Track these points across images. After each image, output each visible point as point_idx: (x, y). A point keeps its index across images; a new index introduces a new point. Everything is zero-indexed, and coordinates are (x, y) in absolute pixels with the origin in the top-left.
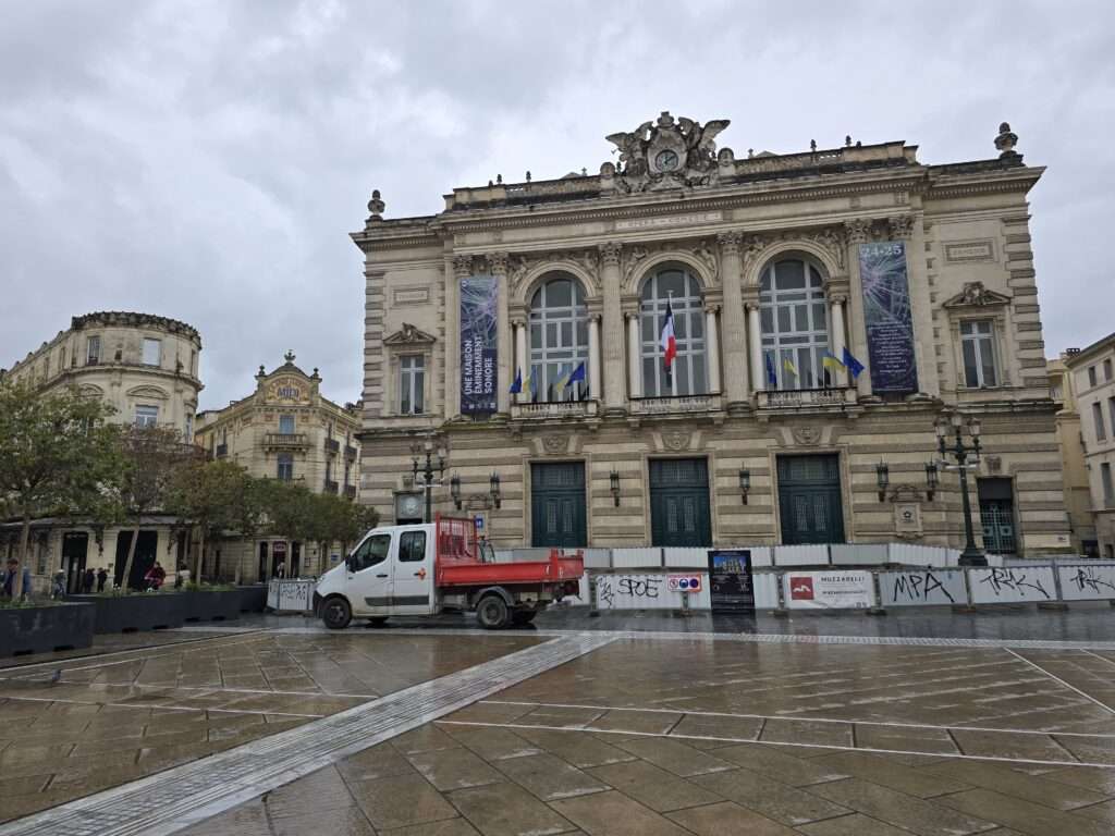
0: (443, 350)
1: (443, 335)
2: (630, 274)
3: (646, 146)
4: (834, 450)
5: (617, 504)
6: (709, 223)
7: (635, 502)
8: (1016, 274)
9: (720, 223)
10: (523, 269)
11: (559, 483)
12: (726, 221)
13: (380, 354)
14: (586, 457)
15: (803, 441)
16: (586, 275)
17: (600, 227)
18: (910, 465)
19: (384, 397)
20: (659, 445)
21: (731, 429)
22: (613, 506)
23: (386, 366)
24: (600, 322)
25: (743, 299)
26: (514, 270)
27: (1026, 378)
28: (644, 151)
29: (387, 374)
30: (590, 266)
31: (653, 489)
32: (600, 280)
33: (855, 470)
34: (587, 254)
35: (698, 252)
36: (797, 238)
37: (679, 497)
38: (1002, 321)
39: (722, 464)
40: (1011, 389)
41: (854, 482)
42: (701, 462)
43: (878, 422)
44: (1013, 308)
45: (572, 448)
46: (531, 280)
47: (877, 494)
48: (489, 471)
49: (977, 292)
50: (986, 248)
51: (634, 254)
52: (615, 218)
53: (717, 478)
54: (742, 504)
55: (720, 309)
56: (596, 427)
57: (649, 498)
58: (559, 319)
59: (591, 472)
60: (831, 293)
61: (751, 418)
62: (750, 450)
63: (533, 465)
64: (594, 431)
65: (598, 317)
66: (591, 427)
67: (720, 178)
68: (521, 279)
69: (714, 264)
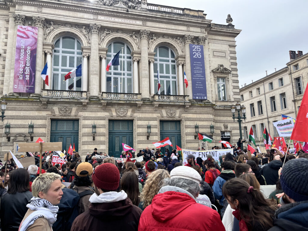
1: (5, 53)
2: (103, 39)
4: (180, 119)
5: (94, 139)
6: (136, 25)
7: (102, 139)
9: (141, 26)
10: (52, 28)
11: (65, 129)
12: (143, 25)
14: (80, 118)
15: (170, 115)
16: (83, 37)
17: (91, 16)
18: (204, 126)
20: (114, 114)
21: (143, 109)
22: (92, 140)
24: (88, 58)
25: (149, 58)
26: (47, 28)
27: (235, 98)
30: (85, 33)
31: (110, 133)
32: (89, 40)
33: (187, 127)
34: (84, 27)
35: (131, 36)
36: (168, 38)
37: (121, 136)
38: (229, 78)
39: (140, 123)
40: (231, 102)
41: (186, 131)
42: (130, 122)
43: (195, 109)
44: (231, 75)
45: (73, 113)
46: (56, 34)
47: (194, 136)
48: (28, 122)
49: (222, 68)
50: (224, 53)
51: (105, 31)
52: (98, 14)
53: (136, 128)
54: (147, 140)
55: (139, 60)
56: (86, 104)
57: (108, 137)
58: (68, 55)
59: (82, 124)
60: (179, 61)
61: (152, 105)
62: (151, 118)
63: (52, 120)
64: (85, 106)
65: (88, 55)
66: (83, 104)
67: (142, 8)
68: (50, 32)
69: (138, 43)
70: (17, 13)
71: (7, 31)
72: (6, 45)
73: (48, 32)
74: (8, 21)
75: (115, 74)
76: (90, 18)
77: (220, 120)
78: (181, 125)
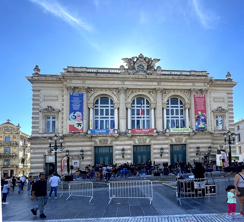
0: (63, 114)
1: (63, 110)
2: (129, 96)
3: (134, 63)
4: (185, 143)
6: (154, 85)
7: (129, 157)
8: (229, 106)
9: (157, 85)
10: (92, 92)
11: (104, 152)
13: (39, 114)
14: (113, 145)
15: (178, 141)
16: (115, 96)
18: (204, 147)
19: (40, 127)
20: (137, 142)
21: (158, 138)
22: (122, 158)
23: (41, 118)
24: (118, 109)
25: (162, 106)
28: (134, 64)
29: (42, 121)
30: (116, 94)
31: (134, 153)
32: (119, 98)
33: (190, 148)
34: (115, 90)
35: (149, 93)
36: (178, 92)
37: (142, 155)
38: (226, 116)
39: (155, 147)
41: (191, 151)
42: (149, 146)
43: (197, 137)
44: (228, 113)
45: (109, 142)
46: (95, 96)
48: (80, 149)
49: (220, 109)
50: (223, 99)
51: (130, 91)
52: (124, 81)
53: (153, 150)
54: (160, 156)
55: (155, 108)
56: (117, 137)
57: (133, 156)
58: (105, 108)
59: (115, 149)
60: (186, 106)
61: (164, 135)
62: (163, 143)
63: (95, 147)
64: (116, 138)
65: (118, 107)
66: (115, 137)
67: (157, 74)
68: (92, 95)
69: (154, 96)
70: (68, 85)
71: (63, 96)
72: (63, 105)
73: (90, 95)
74: (63, 91)
75: (138, 118)
76: (119, 84)
77: (217, 143)
78: (186, 147)
